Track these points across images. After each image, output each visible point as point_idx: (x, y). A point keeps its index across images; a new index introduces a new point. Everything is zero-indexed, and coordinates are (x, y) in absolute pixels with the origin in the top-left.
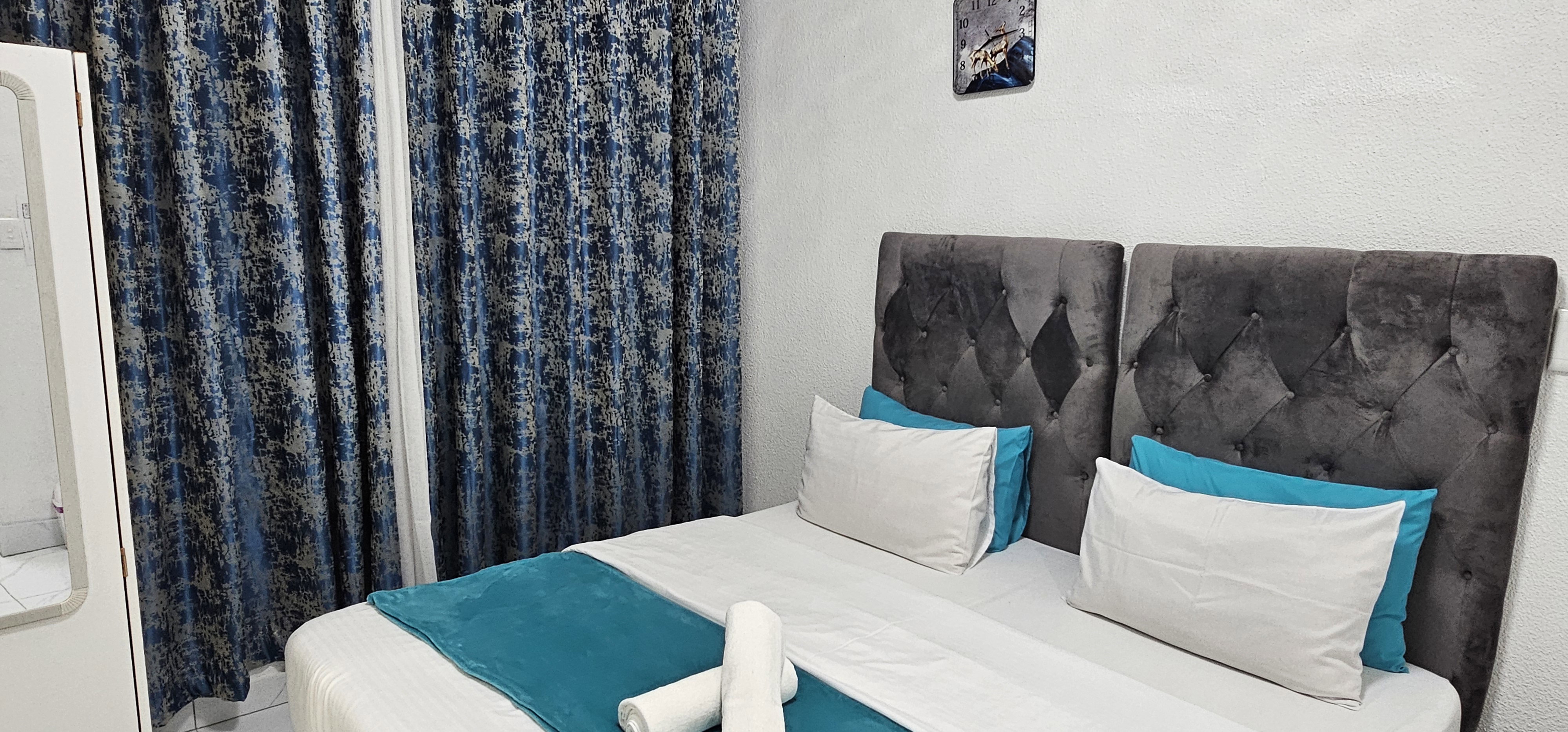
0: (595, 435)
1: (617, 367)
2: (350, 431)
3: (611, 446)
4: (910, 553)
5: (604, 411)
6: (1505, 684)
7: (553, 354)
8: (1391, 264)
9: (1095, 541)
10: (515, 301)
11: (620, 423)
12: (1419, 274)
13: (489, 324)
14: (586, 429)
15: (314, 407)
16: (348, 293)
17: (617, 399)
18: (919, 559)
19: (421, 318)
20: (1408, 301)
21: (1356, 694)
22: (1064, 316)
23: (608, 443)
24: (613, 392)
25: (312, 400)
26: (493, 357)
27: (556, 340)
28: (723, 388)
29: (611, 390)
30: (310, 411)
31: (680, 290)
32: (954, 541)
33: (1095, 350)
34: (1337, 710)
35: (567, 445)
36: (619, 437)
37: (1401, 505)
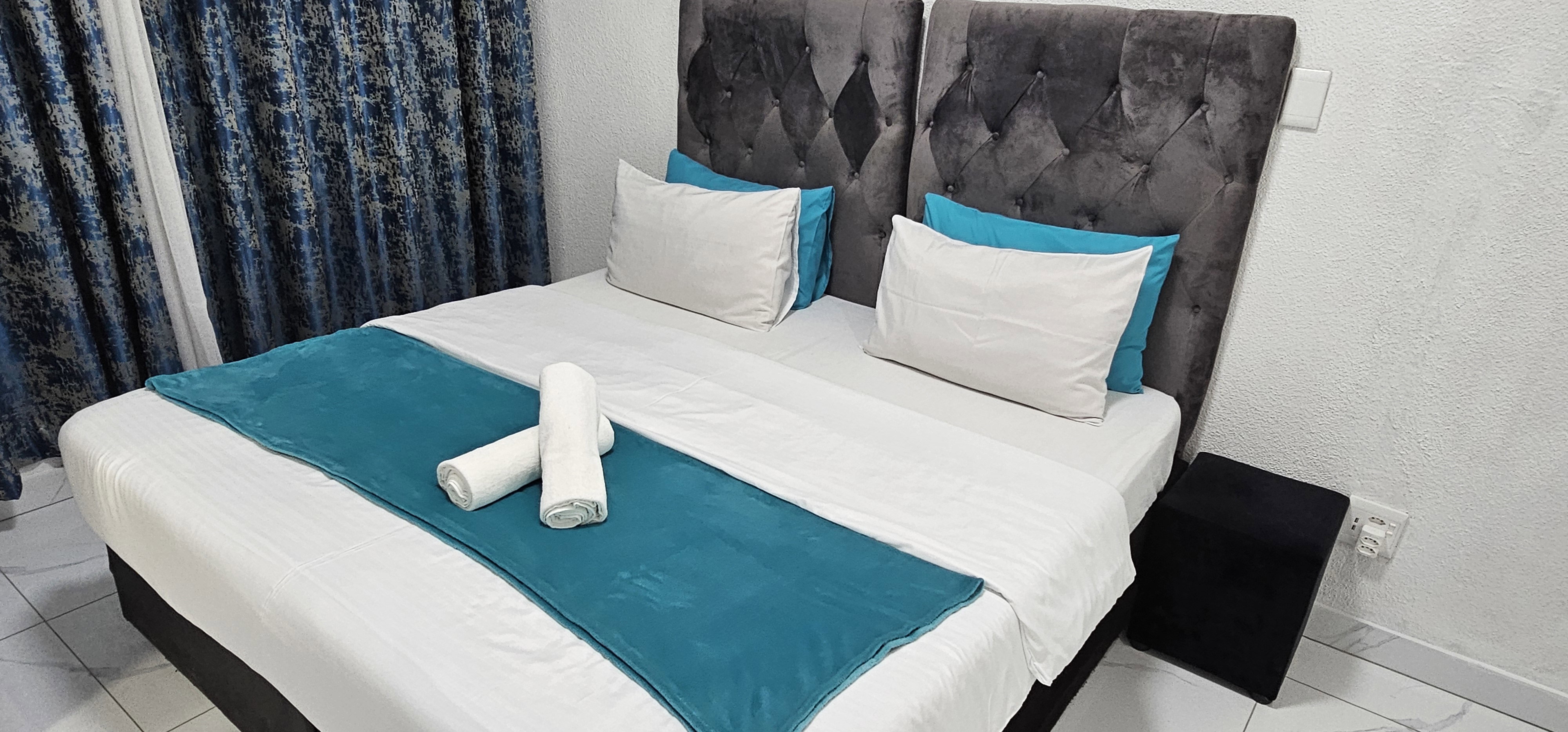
0: (383, 206)
1: (400, 131)
2: (91, 207)
3: (402, 218)
4: (719, 313)
5: (391, 180)
6: (1216, 397)
7: (323, 116)
8: (1161, 24)
9: (890, 295)
10: (272, 55)
11: (410, 192)
12: (1183, 33)
13: (243, 82)
14: (373, 200)
15: (42, 180)
16: (59, 43)
17: (404, 166)
18: (727, 319)
19: (159, 74)
20: (1173, 60)
21: (1100, 413)
22: (865, 74)
23: (400, 215)
24: (399, 158)
25: (38, 171)
26: (254, 120)
27: (326, 100)
28: (521, 154)
29: (396, 156)
30: (38, 185)
31: (465, 45)
32: (761, 300)
33: (893, 109)
34: (1084, 427)
35: (353, 218)
36: (411, 207)
37: (1149, 249)
